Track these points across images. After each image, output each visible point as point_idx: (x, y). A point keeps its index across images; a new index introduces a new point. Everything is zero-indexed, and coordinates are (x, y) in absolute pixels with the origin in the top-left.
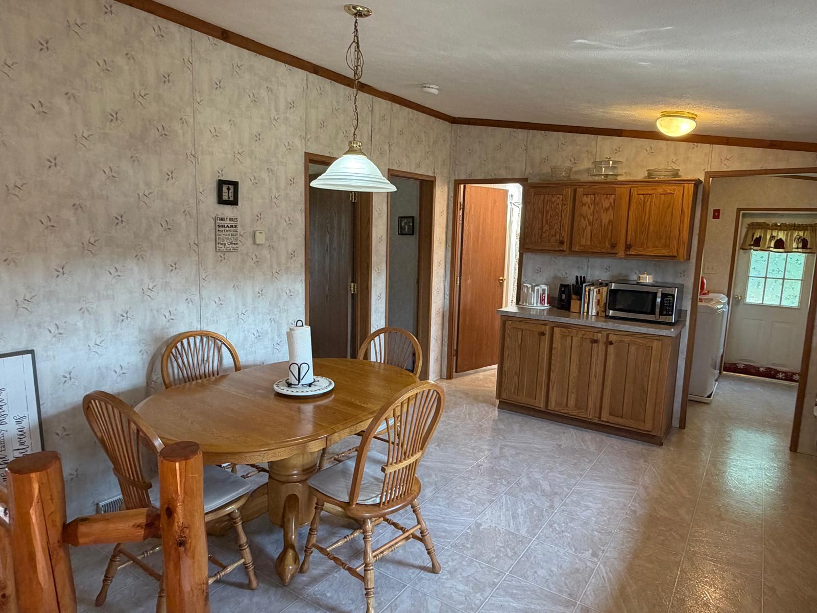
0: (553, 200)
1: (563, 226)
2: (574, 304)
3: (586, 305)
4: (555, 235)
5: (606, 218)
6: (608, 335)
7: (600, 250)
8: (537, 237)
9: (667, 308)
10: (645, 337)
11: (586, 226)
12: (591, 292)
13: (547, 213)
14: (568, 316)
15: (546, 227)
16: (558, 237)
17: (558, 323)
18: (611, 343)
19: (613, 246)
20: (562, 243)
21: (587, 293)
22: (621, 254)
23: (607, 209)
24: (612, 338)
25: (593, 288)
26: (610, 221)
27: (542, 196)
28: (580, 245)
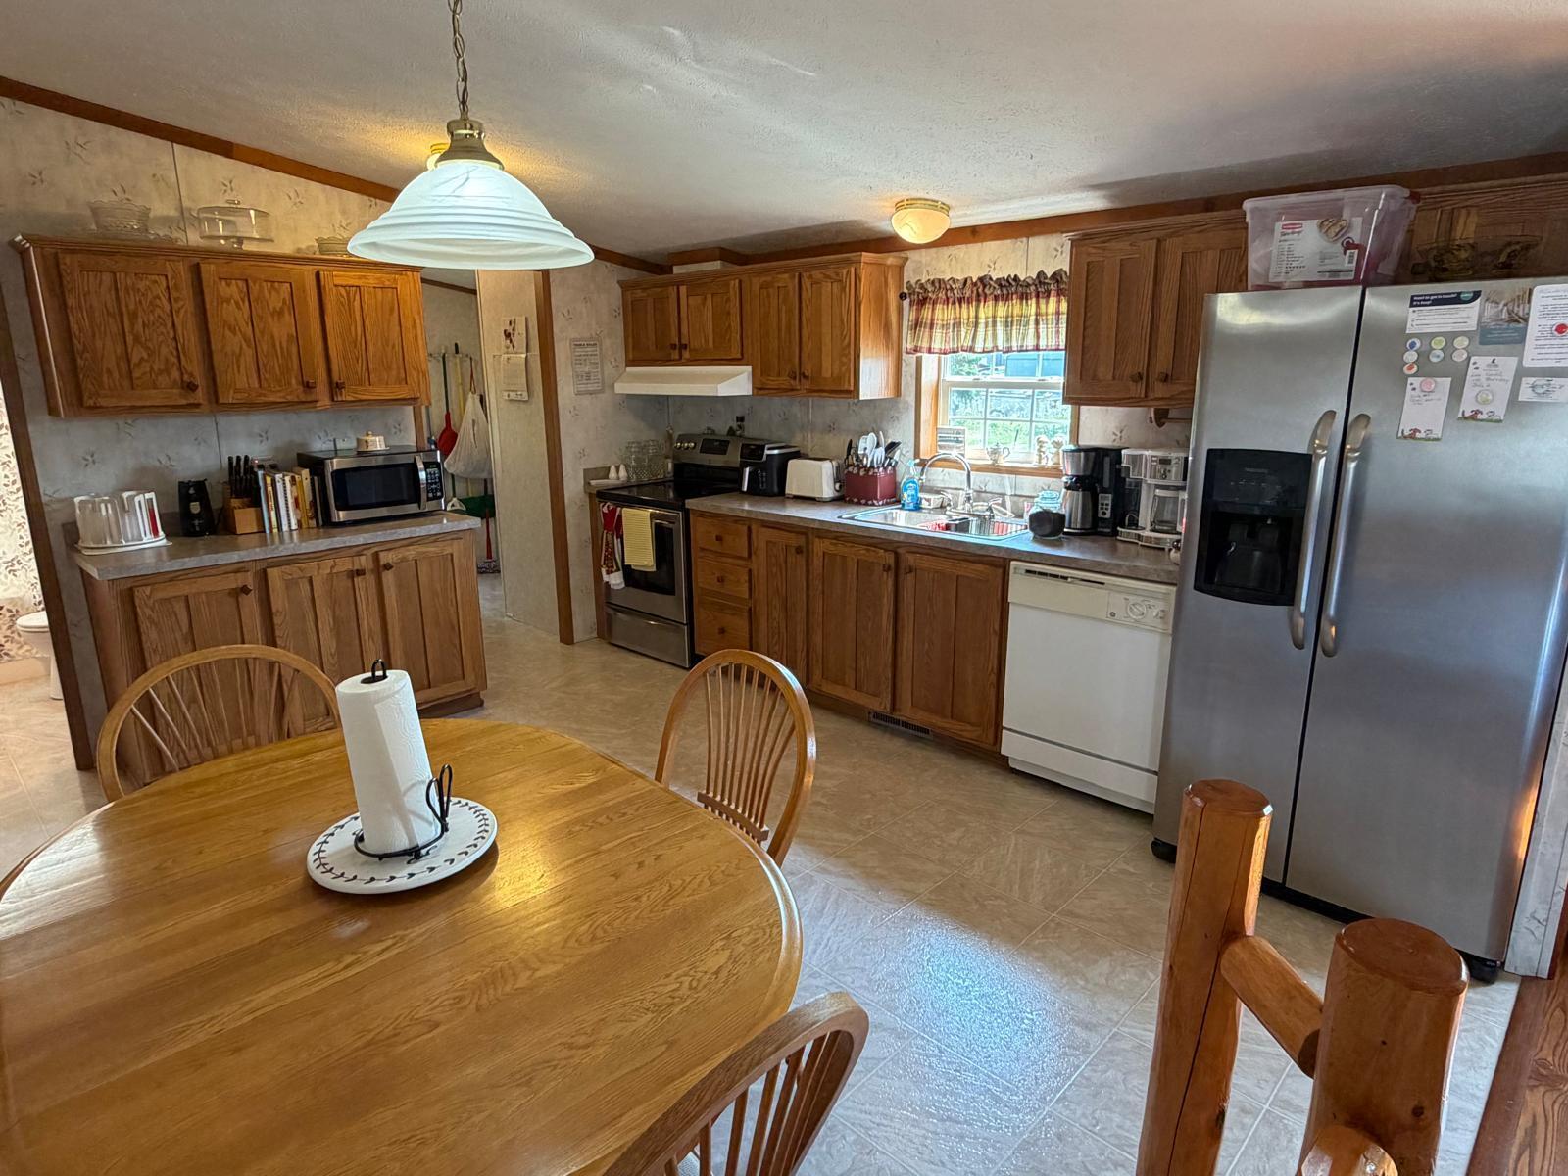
0: (142, 285)
1: (183, 348)
2: (244, 519)
3: (273, 513)
4: (167, 371)
5: (282, 329)
6: (376, 556)
7: (284, 397)
8: (116, 375)
9: (434, 486)
10: (435, 541)
11: (241, 348)
12: (279, 486)
13: (134, 316)
14: (236, 548)
15: (137, 354)
16: (175, 374)
17: (270, 560)
18: (388, 567)
19: (308, 387)
20: (191, 387)
21: (270, 489)
22: (325, 401)
23: (279, 314)
24: (386, 558)
25: (281, 476)
26: (290, 336)
27: (107, 278)
28: (237, 391)
